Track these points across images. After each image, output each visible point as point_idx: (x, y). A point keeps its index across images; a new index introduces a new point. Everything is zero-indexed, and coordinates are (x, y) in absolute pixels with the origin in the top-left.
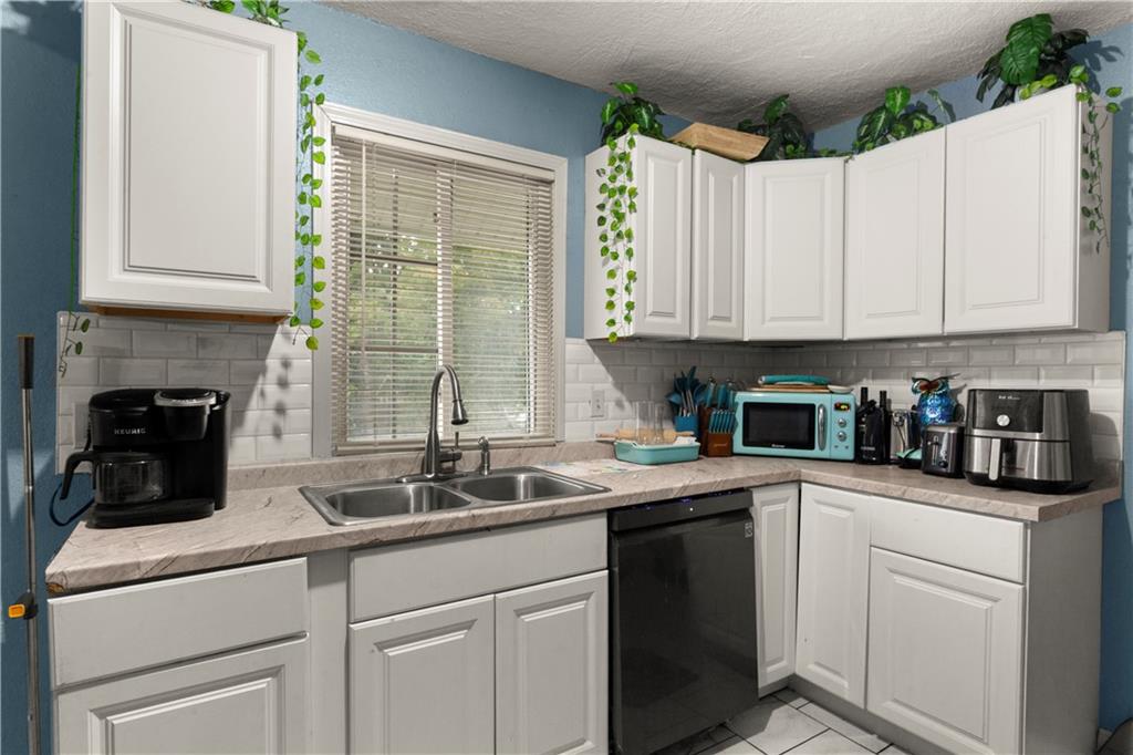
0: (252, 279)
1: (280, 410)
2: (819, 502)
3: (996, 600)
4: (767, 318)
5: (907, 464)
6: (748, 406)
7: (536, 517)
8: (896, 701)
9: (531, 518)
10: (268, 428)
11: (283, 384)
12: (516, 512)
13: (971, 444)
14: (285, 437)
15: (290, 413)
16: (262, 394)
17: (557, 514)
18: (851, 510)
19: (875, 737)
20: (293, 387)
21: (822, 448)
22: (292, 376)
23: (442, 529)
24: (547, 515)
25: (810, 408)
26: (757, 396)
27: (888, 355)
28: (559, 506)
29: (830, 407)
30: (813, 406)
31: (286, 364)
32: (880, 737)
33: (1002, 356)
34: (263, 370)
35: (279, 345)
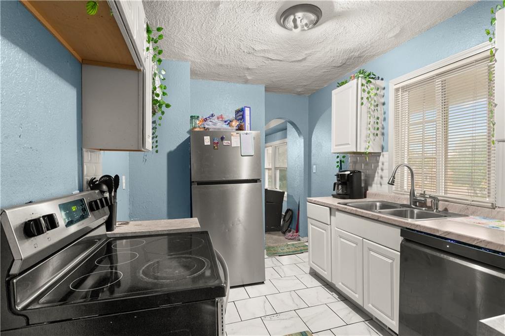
0: (348, 144)
1: (382, 177)
7: (373, 218)
9: (371, 217)
10: (379, 183)
11: (382, 170)
12: (367, 213)
14: (383, 185)
15: (384, 178)
16: (378, 173)
17: (379, 219)
20: (384, 171)
22: (384, 168)
23: (349, 211)
24: (376, 218)
28: (380, 217)
31: (383, 164)
34: (378, 166)
35: (381, 159)
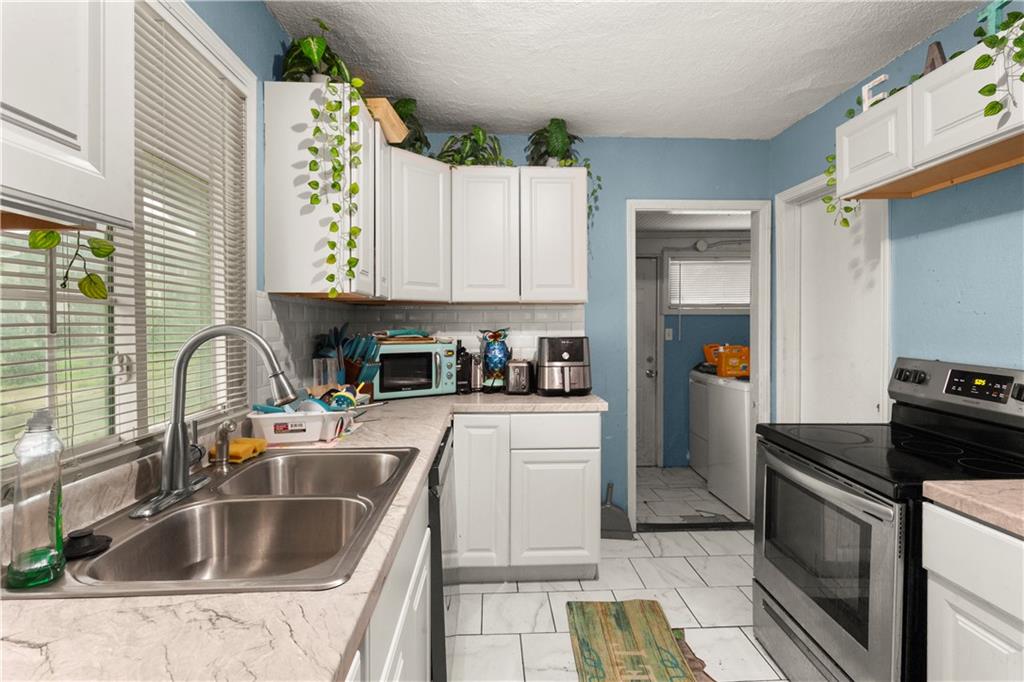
2: (468, 427)
3: (586, 462)
4: (405, 282)
5: (486, 390)
6: (384, 357)
8: (533, 549)
13: (544, 371)
18: (495, 427)
19: (506, 583)
21: (437, 387)
25: (429, 355)
26: (387, 348)
27: (456, 314)
29: (443, 353)
30: (430, 354)
32: (510, 582)
33: (528, 316)
